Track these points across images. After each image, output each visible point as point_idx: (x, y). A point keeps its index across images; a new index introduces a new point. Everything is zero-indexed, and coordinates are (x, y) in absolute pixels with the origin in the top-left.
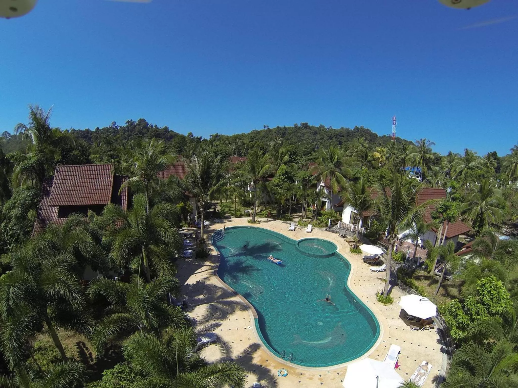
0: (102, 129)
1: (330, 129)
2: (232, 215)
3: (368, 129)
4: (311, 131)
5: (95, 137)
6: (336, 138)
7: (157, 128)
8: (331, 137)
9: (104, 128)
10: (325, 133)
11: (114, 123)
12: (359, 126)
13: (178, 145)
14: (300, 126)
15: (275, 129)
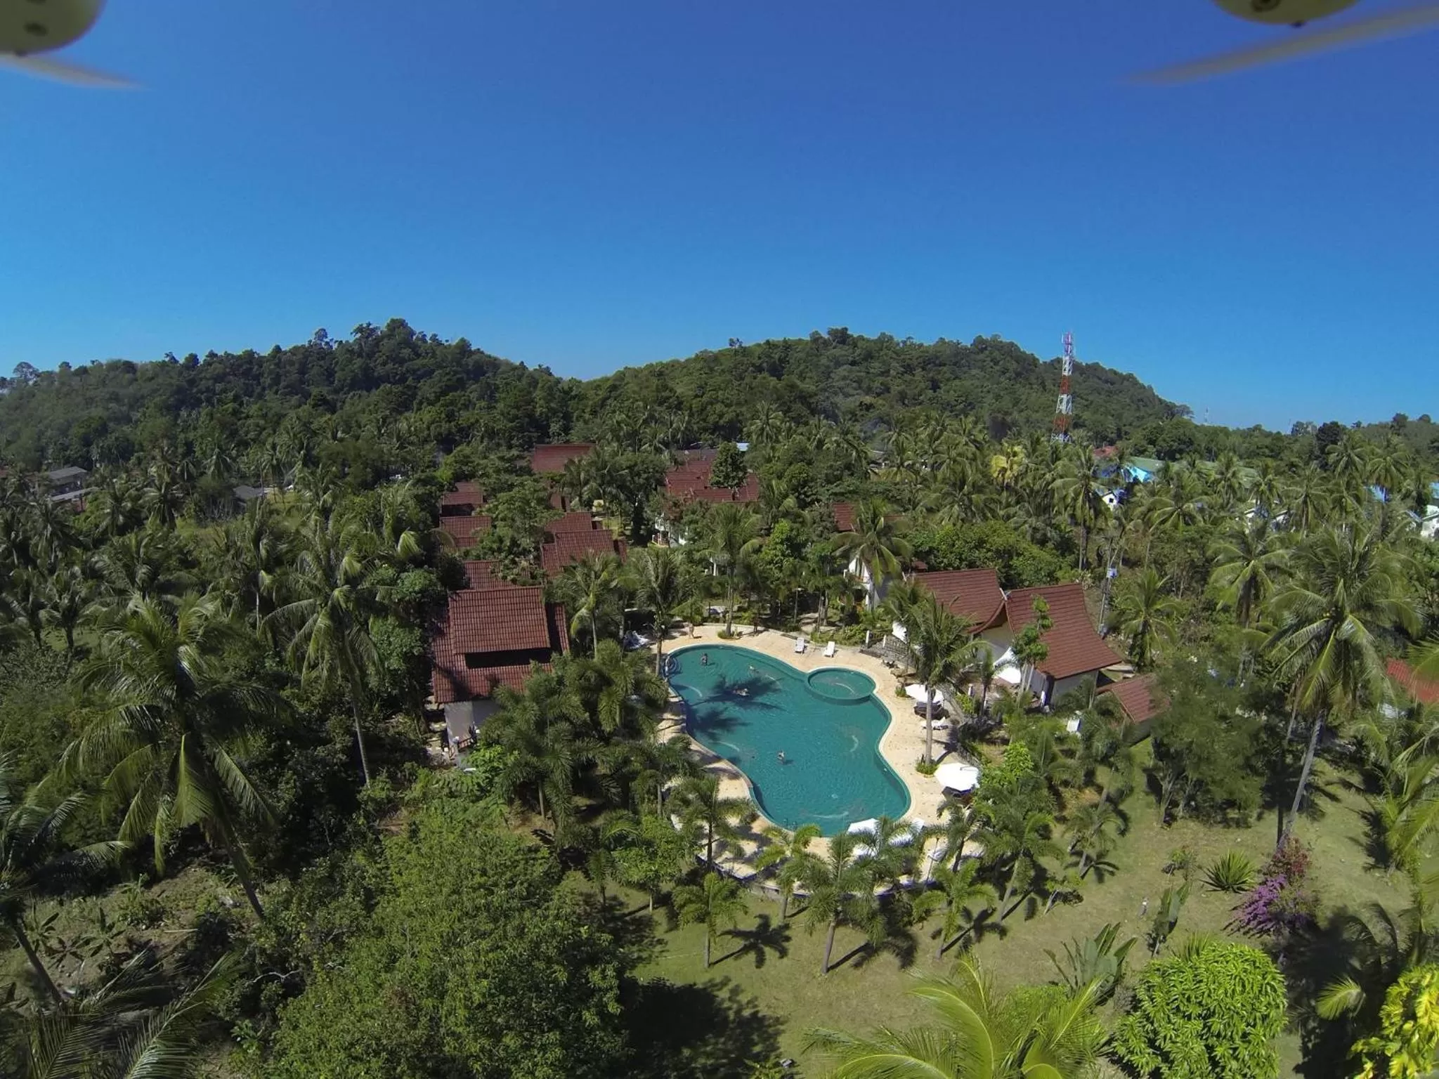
0: (290, 351)
1: (908, 343)
2: (685, 619)
3: (1012, 344)
4: (858, 351)
5: (270, 373)
6: (924, 369)
7: (440, 344)
8: (909, 365)
9: (296, 348)
10: (894, 356)
11: (322, 334)
12: (986, 336)
13: (514, 412)
14: (826, 336)
15: (759, 345)
